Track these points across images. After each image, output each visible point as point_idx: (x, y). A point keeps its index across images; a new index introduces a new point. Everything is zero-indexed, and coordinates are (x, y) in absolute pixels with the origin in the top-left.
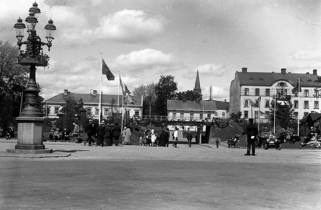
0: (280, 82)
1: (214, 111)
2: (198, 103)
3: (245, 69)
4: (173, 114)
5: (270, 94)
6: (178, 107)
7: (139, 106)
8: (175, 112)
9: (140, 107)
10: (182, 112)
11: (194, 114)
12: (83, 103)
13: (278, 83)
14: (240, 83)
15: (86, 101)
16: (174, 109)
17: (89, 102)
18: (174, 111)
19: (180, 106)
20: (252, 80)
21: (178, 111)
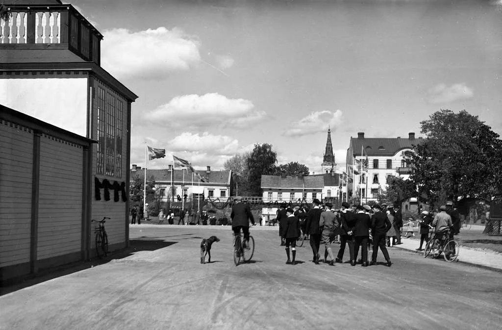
0: (404, 150)
1: (320, 188)
2: (301, 179)
3: (361, 135)
4: (269, 193)
5: (393, 166)
6: (275, 185)
7: (225, 184)
8: (271, 191)
9: (227, 186)
10: (280, 191)
11: (295, 193)
12: (154, 182)
13: (403, 152)
14: (354, 152)
15: (159, 179)
16: (269, 188)
17: (162, 180)
18: (270, 189)
19: (277, 184)
20: (369, 149)
21: (275, 190)
